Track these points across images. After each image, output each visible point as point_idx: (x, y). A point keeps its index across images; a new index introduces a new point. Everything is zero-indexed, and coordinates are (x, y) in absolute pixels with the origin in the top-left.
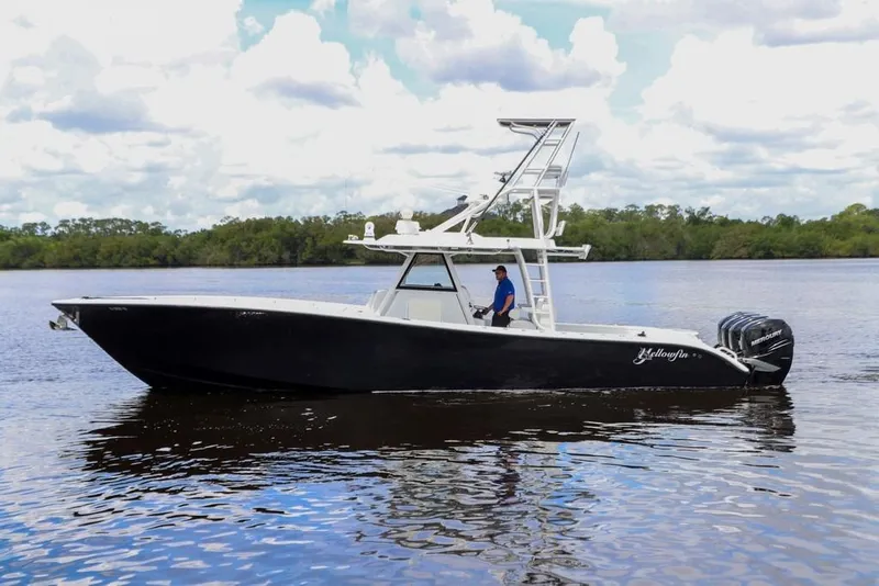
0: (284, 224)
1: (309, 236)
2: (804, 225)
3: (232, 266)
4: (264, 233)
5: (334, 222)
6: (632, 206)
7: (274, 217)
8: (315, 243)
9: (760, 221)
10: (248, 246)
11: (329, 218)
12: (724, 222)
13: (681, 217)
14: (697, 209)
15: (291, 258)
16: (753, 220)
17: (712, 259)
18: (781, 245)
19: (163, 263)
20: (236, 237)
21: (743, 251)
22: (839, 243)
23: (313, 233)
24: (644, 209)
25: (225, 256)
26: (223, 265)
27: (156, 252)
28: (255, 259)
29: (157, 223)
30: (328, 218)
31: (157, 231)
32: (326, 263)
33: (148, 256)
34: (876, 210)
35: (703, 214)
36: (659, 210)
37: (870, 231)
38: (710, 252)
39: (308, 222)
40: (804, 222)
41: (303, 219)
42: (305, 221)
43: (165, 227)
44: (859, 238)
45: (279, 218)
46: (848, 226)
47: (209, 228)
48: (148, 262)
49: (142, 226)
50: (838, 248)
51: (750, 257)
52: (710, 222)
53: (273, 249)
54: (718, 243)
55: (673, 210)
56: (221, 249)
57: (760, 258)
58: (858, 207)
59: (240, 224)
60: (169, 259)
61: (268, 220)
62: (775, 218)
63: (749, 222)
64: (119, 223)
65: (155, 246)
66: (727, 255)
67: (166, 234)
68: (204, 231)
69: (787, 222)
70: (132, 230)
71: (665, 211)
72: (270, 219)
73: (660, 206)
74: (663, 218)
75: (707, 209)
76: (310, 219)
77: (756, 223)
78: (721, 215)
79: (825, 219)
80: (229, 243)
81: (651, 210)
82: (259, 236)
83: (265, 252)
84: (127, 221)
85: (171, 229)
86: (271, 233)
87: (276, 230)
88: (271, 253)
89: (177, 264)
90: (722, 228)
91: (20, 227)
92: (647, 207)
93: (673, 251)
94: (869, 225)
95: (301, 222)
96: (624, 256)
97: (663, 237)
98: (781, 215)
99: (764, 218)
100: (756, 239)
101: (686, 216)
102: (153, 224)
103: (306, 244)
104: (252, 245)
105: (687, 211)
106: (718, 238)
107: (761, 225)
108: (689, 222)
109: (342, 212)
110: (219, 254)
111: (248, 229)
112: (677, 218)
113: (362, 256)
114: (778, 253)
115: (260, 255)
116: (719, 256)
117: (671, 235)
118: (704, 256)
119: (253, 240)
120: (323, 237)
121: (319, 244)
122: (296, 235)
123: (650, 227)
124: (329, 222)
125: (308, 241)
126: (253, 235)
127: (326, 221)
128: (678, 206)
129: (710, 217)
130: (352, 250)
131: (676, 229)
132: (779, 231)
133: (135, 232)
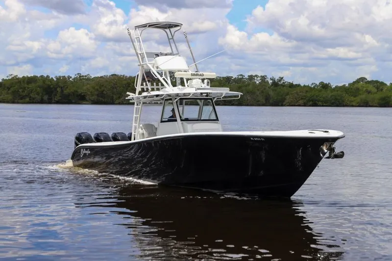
0: (45, 80)
1: (59, 87)
2: (334, 89)
3: (13, 102)
4: (33, 85)
5: (74, 79)
6: (241, 75)
7: (39, 76)
8: (62, 91)
9: (310, 85)
10: (22, 92)
11: (71, 77)
12: (291, 86)
13: (268, 82)
14: (277, 78)
15: (48, 99)
16: (307, 85)
17: (284, 106)
18: (322, 99)
20: (16, 87)
21: (301, 102)
22: (352, 98)
23: (62, 85)
24: (247, 77)
25: (10, 97)
26: (8, 102)
28: (28, 99)
30: (69, 77)
32: (68, 102)
34: (372, 81)
35: (280, 81)
36: (256, 78)
37: (369, 92)
38: (284, 102)
39: (58, 79)
40: (334, 87)
41: (56, 77)
42: (57, 79)
44: (363, 96)
45: (42, 76)
46: (358, 89)
50: (352, 101)
51: (305, 105)
52: (283, 85)
53: (38, 94)
54: (288, 97)
55: (263, 78)
56: (8, 94)
57: (310, 106)
58: (362, 79)
59: (19, 78)
61: (35, 77)
62: (318, 84)
63: (305, 86)
66: (292, 104)
69: (325, 86)
71: (259, 79)
72: (37, 76)
73: (256, 76)
75: (283, 78)
76: (60, 77)
77: (308, 86)
79: (345, 85)
80: (12, 89)
81: (251, 78)
82: (29, 86)
83: (33, 95)
86: (37, 84)
87: (40, 83)
88: (36, 96)
90: (290, 89)
92: (249, 76)
93: (263, 101)
94: (369, 89)
95: (55, 79)
99: (312, 84)
100: (309, 95)
101: (270, 82)
103: (58, 91)
104: (26, 91)
105: (271, 79)
106: (288, 94)
107: (311, 88)
108: (272, 85)
109: (78, 74)
110: (6, 96)
111: (24, 82)
112: (265, 82)
113: (90, 99)
114: (320, 103)
115: (30, 97)
116: (288, 104)
117: (262, 92)
118: (280, 104)
119: (26, 88)
120: (67, 88)
121: (65, 92)
122: (52, 86)
123: (250, 87)
124: (71, 79)
125: (59, 89)
126: (26, 86)
127: (69, 79)
128: (266, 76)
129: (283, 83)
130: (84, 95)
131: (265, 89)
132: (320, 91)
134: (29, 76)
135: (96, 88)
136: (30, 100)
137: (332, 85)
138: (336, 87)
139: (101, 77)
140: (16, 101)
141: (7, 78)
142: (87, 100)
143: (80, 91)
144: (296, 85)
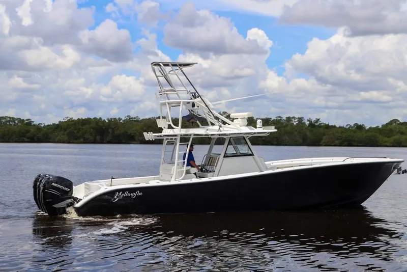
0: (98, 121)
1: (111, 128)
2: (368, 130)
3: (69, 143)
4: (87, 126)
5: (124, 121)
6: (279, 117)
7: (92, 118)
8: (113, 132)
9: (345, 127)
10: (78, 132)
11: (121, 119)
12: (327, 127)
13: (304, 123)
14: (314, 119)
15: (100, 139)
16: (342, 126)
17: (321, 145)
18: (356, 139)
19: (32, 140)
20: (72, 128)
21: (337, 142)
22: (386, 139)
23: (113, 127)
24: (285, 119)
25: (66, 138)
26: (64, 142)
27: (29, 135)
28: (82, 140)
29: (29, 119)
30: (120, 119)
31: (29, 123)
32: (119, 142)
33: (25, 136)
34: (405, 123)
35: (316, 122)
36: (293, 120)
37: (402, 133)
38: (320, 142)
39: (110, 121)
40: (368, 128)
41: (108, 119)
42: (109, 121)
43: (33, 122)
44: (397, 137)
45: (95, 118)
46: (391, 130)
47: (57, 123)
48: (24, 140)
49: (22, 121)
50: (385, 142)
51: (341, 145)
52: (320, 126)
53: (91, 134)
54: (324, 137)
55: (300, 119)
56: (63, 134)
57: (346, 146)
58: (395, 121)
59: (74, 121)
60: (35, 138)
61: (89, 119)
62: (352, 125)
63: (340, 127)
64: (9, 119)
65: (28, 131)
66: (328, 144)
67: (34, 125)
68: (54, 124)
69: (359, 128)
70: (15, 123)
71: (296, 120)
72: (90, 119)
73: (294, 117)
74: (295, 124)
75: (319, 119)
76: (112, 119)
77: (343, 127)
78: (325, 123)
79: (378, 126)
80: (68, 131)
81: (289, 119)
82: (84, 128)
83: (86, 136)
84: (13, 118)
85: (36, 123)
86: (91, 125)
87: (93, 125)
88: (90, 137)
89: (39, 141)
90: (327, 130)
92: (286, 118)
93: (301, 141)
94: (402, 130)
95: (107, 121)
96: (275, 143)
97: (296, 133)
98: (356, 124)
99: (347, 125)
100: (344, 135)
101: (307, 123)
102: (27, 120)
103: (109, 132)
104: (80, 132)
105: (308, 120)
106: (324, 135)
107: (346, 128)
108: (309, 126)
109: (128, 116)
110: (62, 136)
111: (78, 123)
112: (302, 124)
113: (139, 139)
114: (355, 144)
115: (84, 138)
116: (324, 144)
117: (300, 132)
118: (317, 144)
119: (81, 130)
120: (118, 129)
121: (116, 133)
122: (104, 128)
123: (289, 128)
124: (121, 121)
125: (110, 131)
126: (81, 127)
127: (120, 121)
128: (303, 118)
129: (320, 124)
130: (134, 136)
131: (302, 129)
132: (355, 132)
133: (17, 124)
134: (84, 118)
135: (144, 129)
136: (84, 140)
137: (366, 126)
138: (370, 128)
139: (149, 119)
140: (71, 141)
141: (64, 121)
142: (136, 141)
143: (129, 132)
144: (332, 126)
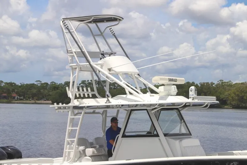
5: (217, 85)
11: (214, 84)
30: (212, 84)
41: (200, 84)
42: (201, 85)
70: (115, 86)
76: (204, 83)
91: (63, 83)
109: (221, 80)
113: (231, 104)
124: (214, 85)
127: (212, 85)
130: (225, 100)
133: (117, 87)
135: (237, 93)
139: (242, 84)
142: (228, 105)
